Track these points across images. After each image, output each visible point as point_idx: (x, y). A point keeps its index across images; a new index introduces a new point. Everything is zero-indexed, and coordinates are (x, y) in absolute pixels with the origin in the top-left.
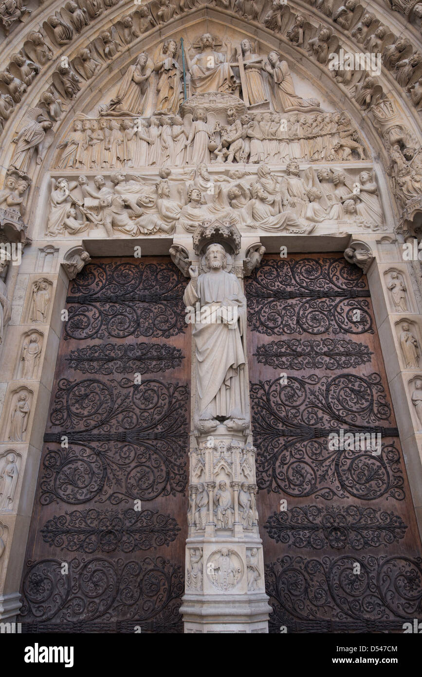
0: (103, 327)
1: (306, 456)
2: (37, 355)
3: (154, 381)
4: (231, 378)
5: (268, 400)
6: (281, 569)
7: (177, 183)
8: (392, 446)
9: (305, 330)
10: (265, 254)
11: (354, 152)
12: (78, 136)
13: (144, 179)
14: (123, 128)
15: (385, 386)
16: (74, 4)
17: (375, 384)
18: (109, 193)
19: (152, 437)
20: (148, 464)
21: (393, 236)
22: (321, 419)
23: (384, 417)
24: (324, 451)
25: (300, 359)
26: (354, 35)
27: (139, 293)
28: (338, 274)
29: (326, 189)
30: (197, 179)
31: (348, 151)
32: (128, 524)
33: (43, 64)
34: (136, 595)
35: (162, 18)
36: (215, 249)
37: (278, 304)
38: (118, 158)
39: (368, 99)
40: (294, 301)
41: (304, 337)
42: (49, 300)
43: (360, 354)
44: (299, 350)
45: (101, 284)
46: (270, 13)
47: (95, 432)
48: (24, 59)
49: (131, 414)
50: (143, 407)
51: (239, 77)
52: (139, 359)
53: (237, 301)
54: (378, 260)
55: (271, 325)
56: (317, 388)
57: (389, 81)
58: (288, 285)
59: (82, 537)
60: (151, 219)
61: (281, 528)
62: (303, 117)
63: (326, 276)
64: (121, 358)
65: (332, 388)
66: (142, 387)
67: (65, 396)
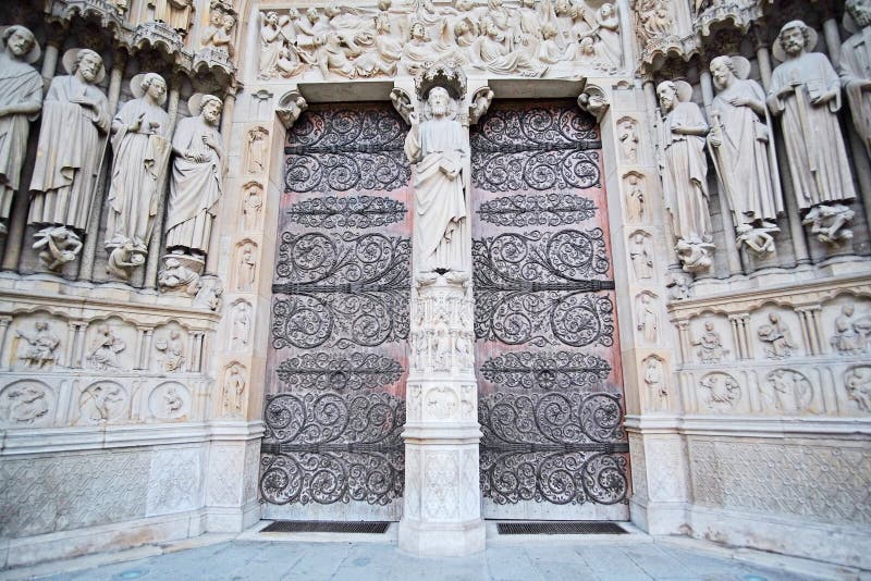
0: (324, 179)
1: (523, 308)
2: (258, 208)
3: (377, 235)
4: (452, 231)
5: (490, 257)
6: (494, 405)
7: (398, 16)
8: (606, 298)
9: (530, 186)
10: (494, 101)
13: (361, 11)
15: (606, 240)
17: (596, 239)
18: (324, 29)
19: (376, 289)
20: (372, 314)
21: (631, 81)
22: (540, 274)
23: (602, 271)
24: (540, 303)
25: (523, 216)
27: (361, 143)
28: (569, 124)
30: (420, 11)
32: (356, 366)
34: (365, 424)
36: (438, 93)
37: (504, 159)
40: (520, 155)
41: (529, 193)
42: (266, 151)
43: (586, 209)
44: (523, 206)
45: (319, 134)
47: (321, 283)
49: (354, 267)
50: (366, 260)
52: (360, 212)
53: (460, 151)
54: (611, 106)
55: (496, 180)
56: (538, 244)
58: (516, 137)
59: (314, 376)
60: (370, 59)
61: (495, 370)
63: (556, 127)
64: (343, 211)
65: (553, 244)
66: (365, 241)
67: (290, 250)
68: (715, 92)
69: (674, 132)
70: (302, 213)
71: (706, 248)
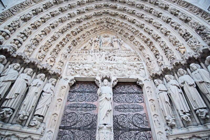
0: (77, 99)
1: (127, 136)
2: (60, 105)
3: (89, 113)
4: (108, 113)
5: (118, 120)
7: (97, 65)
8: (149, 133)
9: (127, 102)
10: (118, 82)
11: (138, 60)
12: (76, 54)
13: (90, 64)
14: (86, 52)
15: (147, 117)
16: (78, 28)
17: (145, 116)
18: (82, 67)
19: (87, 129)
20: (85, 136)
21: (148, 79)
22: (131, 126)
23: (147, 125)
24: (132, 134)
25: (126, 109)
26: (137, 36)
27: (87, 90)
28: (135, 88)
29: (132, 67)
30: (102, 64)
31: (137, 59)
33: (70, 39)
35: (97, 31)
36: (106, 81)
37: (121, 95)
38: (84, 59)
39: (141, 49)
40: (124, 95)
41: (127, 104)
42: (64, 91)
43: (141, 108)
44: (125, 107)
45: (78, 88)
46: (120, 31)
47: (72, 127)
48: (66, 38)
49: (82, 122)
50: (85, 120)
51: (113, 43)
52: (85, 107)
53: (110, 93)
54: (144, 85)
55: (119, 100)
56: (130, 117)
57: (145, 45)
58: (123, 91)
60: (91, 73)
62: (127, 52)
63: (132, 88)
64: (81, 107)
65: (134, 117)
66: (86, 115)
67: (66, 117)
68: (167, 82)
69: (160, 90)
70: (70, 107)
71: (173, 119)
